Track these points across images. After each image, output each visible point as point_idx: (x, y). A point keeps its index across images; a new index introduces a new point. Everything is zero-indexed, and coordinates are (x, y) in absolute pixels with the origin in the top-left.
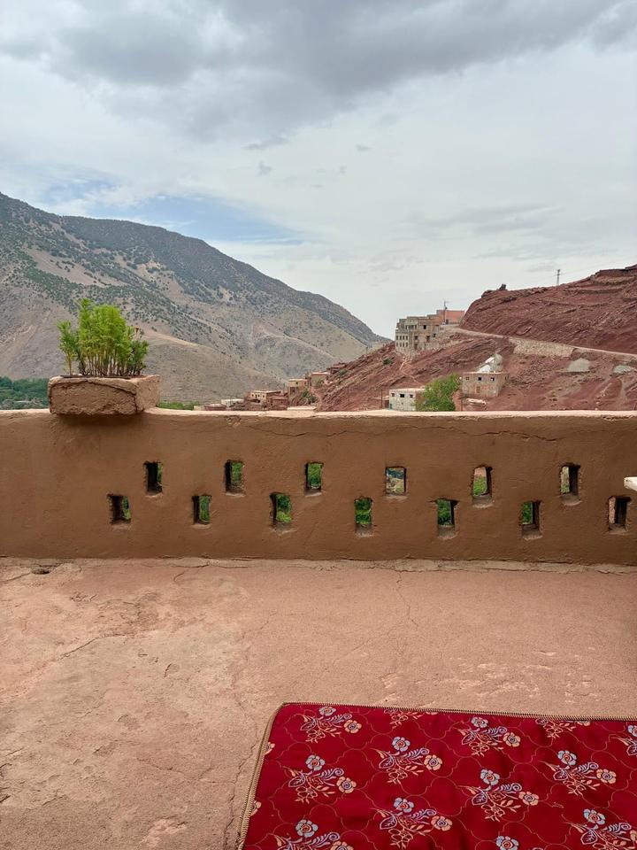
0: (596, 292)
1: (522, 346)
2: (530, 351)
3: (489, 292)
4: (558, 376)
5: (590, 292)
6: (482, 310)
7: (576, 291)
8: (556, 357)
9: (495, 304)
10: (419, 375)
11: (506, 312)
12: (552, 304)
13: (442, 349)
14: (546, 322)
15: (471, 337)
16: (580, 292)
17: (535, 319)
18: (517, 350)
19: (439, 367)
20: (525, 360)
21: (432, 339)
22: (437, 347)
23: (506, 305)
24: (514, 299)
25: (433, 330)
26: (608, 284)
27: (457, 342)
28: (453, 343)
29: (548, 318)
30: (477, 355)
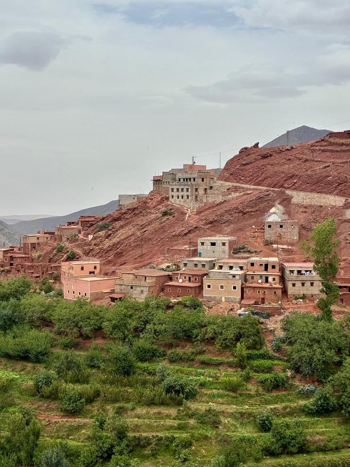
0: (337, 151)
1: (298, 197)
2: (307, 202)
3: (246, 148)
4: (342, 223)
5: (332, 151)
6: (245, 165)
7: (319, 150)
8: (333, 207)
9: (256, 160)
10: (209, 225)
11: (269, 167)
12: (306, 160)
13: (225, 201)
14: (309, 176)
15: (250, 189)
16: (323, 151)
17: (297, 173)
18: (294, 200)
19: (229, 217)
20: (305, 210)
21: (208, 191)
22: (220, 199)
23: (266, 161)
24: (271, 155)
25: (209, 183)
26: (343, 144)
27: (238, 194)
28: (234, 195)
29: (309, 172)
30: (262, 206)
